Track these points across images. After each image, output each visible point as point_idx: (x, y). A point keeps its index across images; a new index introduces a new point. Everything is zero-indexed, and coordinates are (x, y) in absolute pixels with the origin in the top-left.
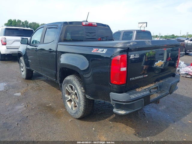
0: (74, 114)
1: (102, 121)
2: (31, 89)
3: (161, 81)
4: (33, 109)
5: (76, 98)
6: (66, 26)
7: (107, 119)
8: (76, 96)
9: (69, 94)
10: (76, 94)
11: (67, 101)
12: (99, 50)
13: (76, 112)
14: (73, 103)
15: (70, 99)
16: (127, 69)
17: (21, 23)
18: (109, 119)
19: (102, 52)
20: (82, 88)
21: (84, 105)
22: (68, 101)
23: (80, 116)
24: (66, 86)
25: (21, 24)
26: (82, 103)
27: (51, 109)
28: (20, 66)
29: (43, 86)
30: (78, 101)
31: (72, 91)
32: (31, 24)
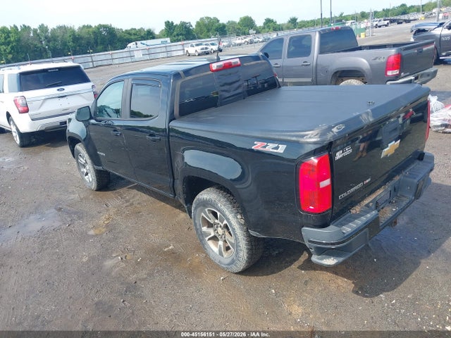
0: (229, 264)
1: (286, 272)
2: (116, 214)
3: (397, 178)
4: (139, 263)
5: (227, 233)
6: (179, 82)
7: (293, 266)
8: (226, 230)
9: (210, 225)
10: (226, 226)
11: (207, 239)
12: (267, 146)
13: (233, 262)
14: (221, 243)
15: (212, 235)
16: (332, 181)
17: (32, 32)
18: (297, 264)
19: (275, 151)
20: (239, 216)
21: (248, 249)
22: (209, 239)
23: (242, 268)
24: (203, 211)
25: (32, 35)
26: (243, 244)
27: (175, 257)
28: (78, 162)
29: (139, 204)
30: (233, 241)
31: (216, 221)
32: (54, 30)
